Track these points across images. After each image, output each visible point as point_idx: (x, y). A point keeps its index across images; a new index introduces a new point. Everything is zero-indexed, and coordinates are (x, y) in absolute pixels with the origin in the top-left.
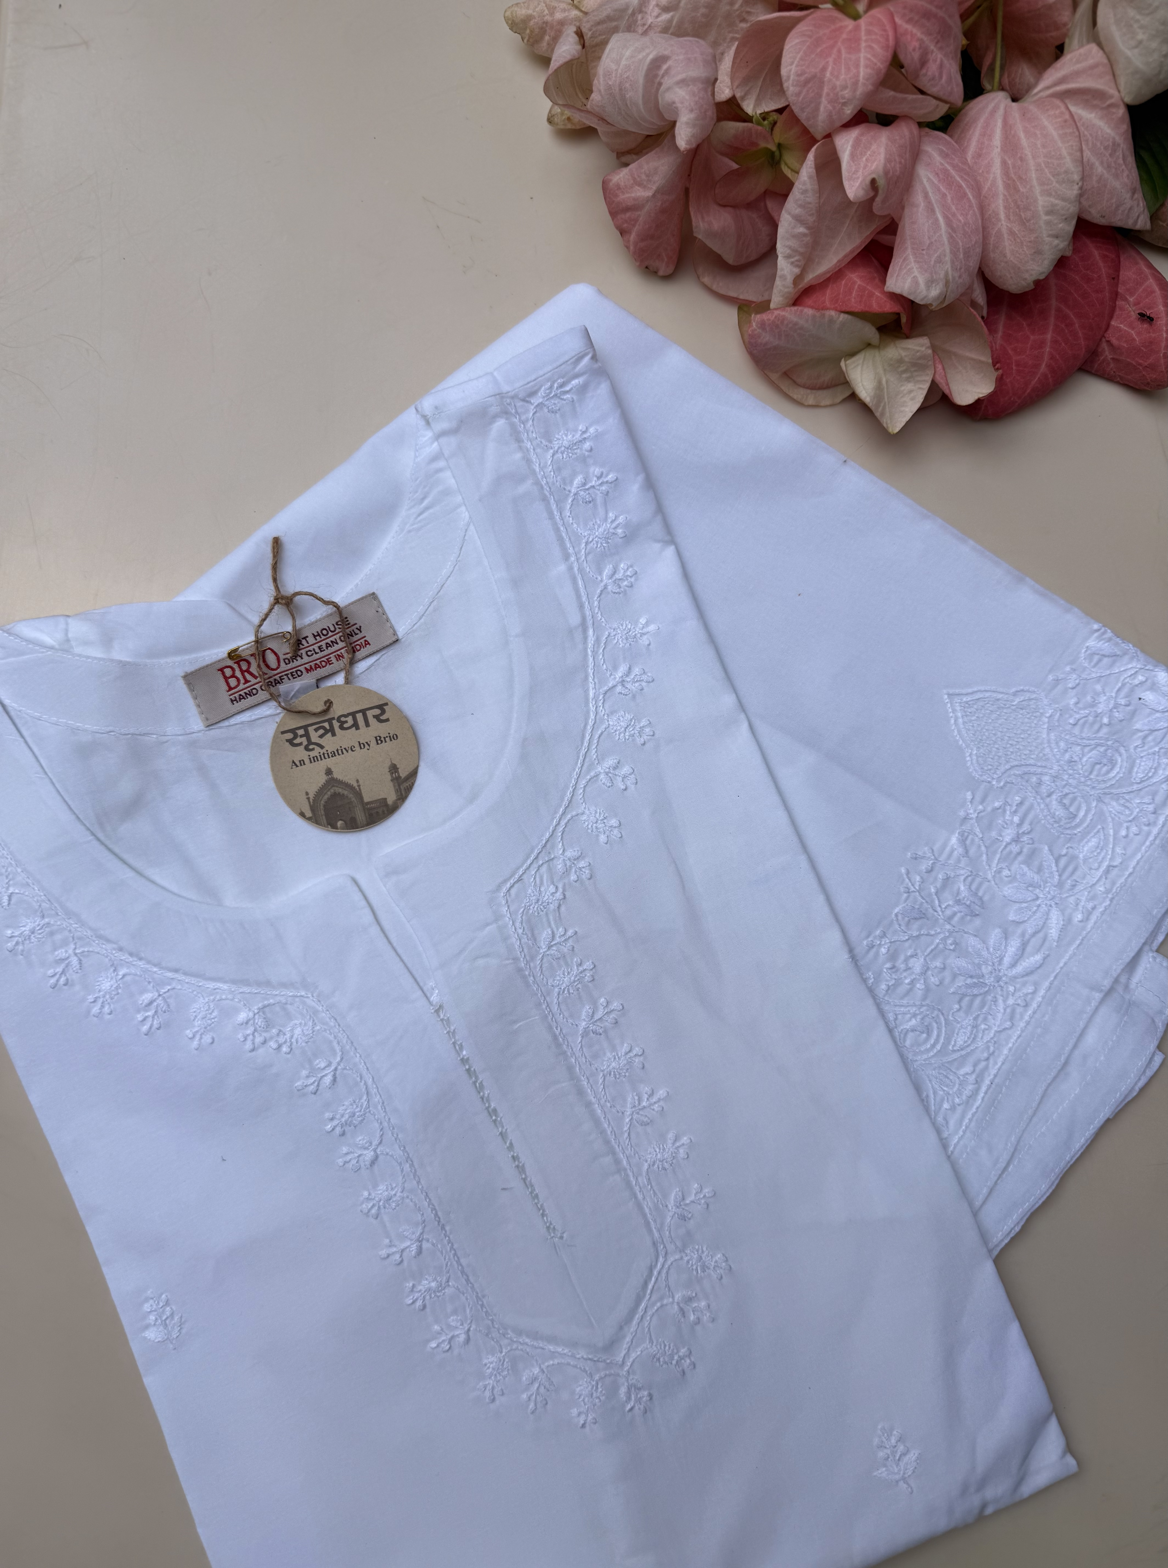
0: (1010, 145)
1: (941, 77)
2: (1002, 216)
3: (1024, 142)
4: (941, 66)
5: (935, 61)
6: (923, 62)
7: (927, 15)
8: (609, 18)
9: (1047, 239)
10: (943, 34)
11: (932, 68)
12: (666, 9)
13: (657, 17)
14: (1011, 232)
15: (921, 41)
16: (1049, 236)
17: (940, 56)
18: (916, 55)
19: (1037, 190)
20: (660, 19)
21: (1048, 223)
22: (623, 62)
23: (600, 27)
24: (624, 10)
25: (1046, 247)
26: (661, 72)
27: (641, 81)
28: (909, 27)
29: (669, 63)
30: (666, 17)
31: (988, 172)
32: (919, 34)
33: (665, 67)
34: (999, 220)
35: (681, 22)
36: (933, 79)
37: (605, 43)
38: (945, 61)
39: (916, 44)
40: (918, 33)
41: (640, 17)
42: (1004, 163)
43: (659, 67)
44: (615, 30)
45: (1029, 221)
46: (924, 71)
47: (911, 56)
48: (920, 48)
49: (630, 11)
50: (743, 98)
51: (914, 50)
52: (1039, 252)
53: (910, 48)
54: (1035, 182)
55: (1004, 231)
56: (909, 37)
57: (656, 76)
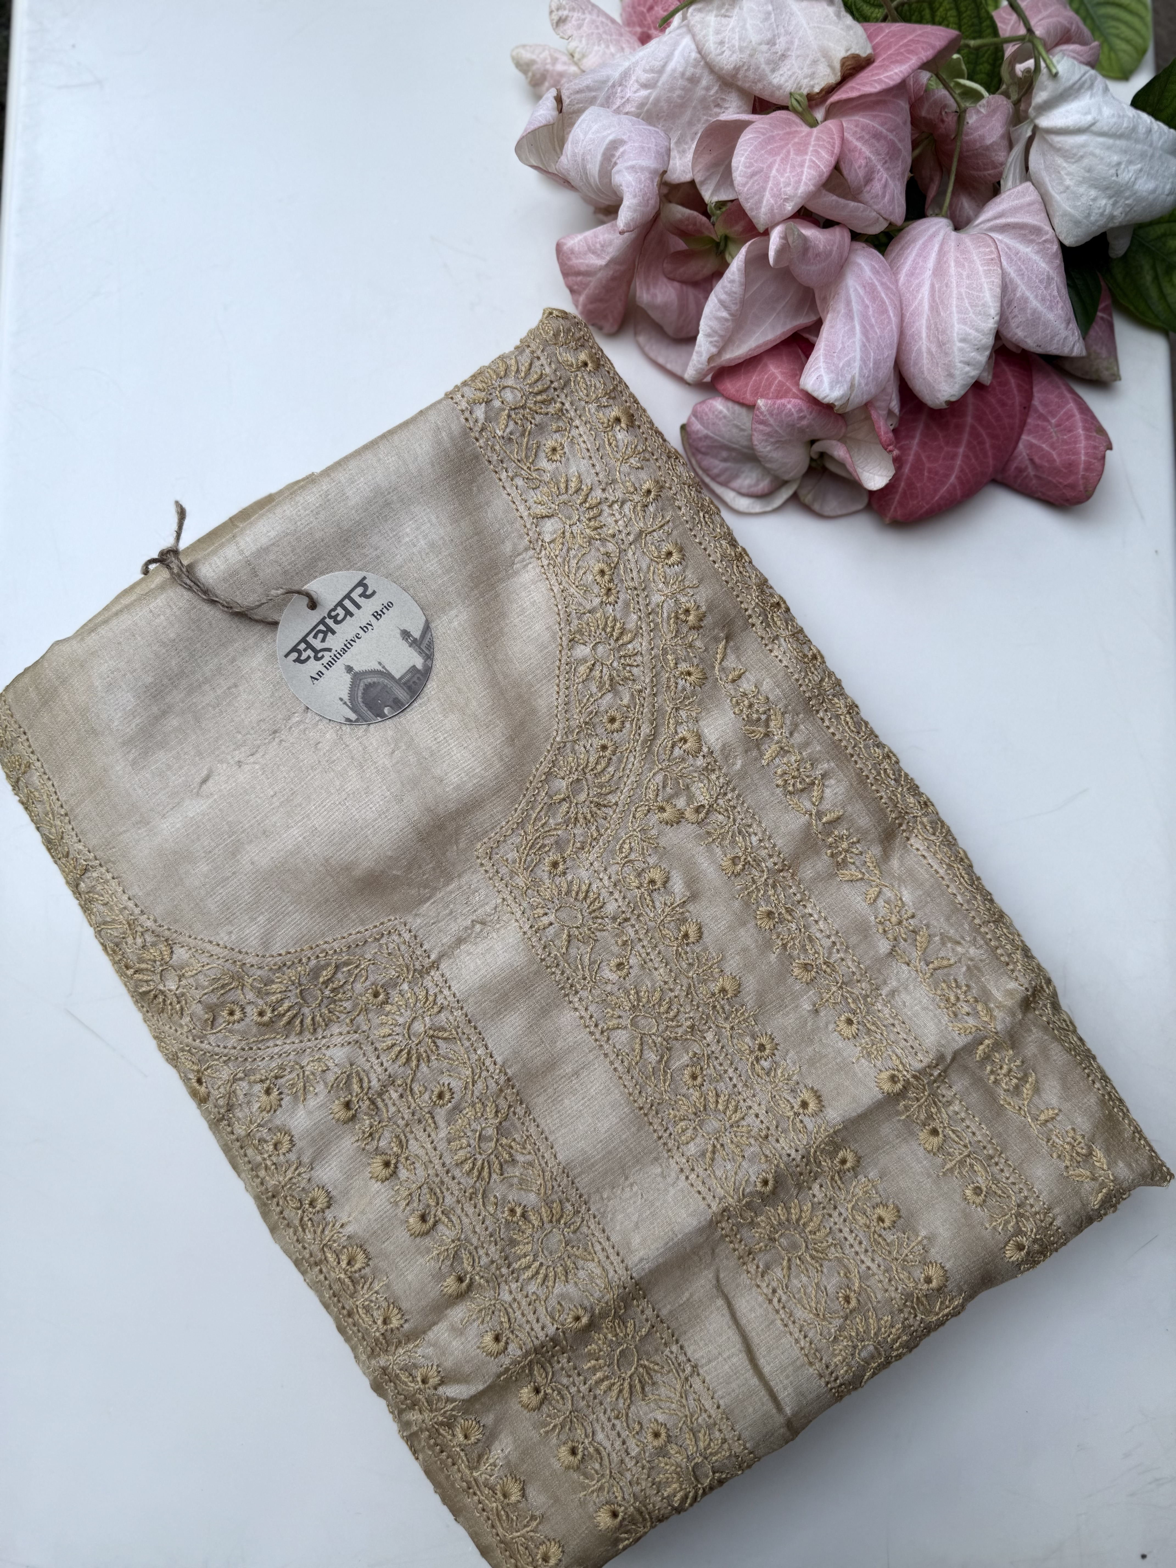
0: (940, 271)
1: (884, 196)
2: (924, 335)
3: (953, 270)
4: (885, 186)
5: (880, 180)
6: (869, 179)
7: (877, 136)
8: (589, 88)
9: (959, 365)
10: (893, 154)
11: (877, 186)
12: (645, 86)
13: (635, 92)
14: (930, 352)
15: (868, 159)
16: (961, 362)
17: (885, 176)
18: (861, 173)
19: (955, 317)
20: (637, 94)
21: (961, 350)
22: (590, 136)
23: (578, 96)
24: (604, 82)
25: (957, 373)
26: (618, 154)
27: (599, 157)
28: (859, 144)
29: (626, 147)
30: (644, 93)
31: (918, 291)
32: (868, 153)
33: (621, 150)
34: (921, 338)
35: (657, 101)
36: (877, 196)
37: (580, 111)
38: (890, 182)
39: (863, 162)
40: (866, 151)
41: (619, 89)
42: (932, 286)
43: (616, 148)
44: (592, 101)
45: (944, 344)
46: (868, 188)
47: (855, 172)
48: (866, 166)
49: (610, 84)
50: (703, 183)
51: (860, 167)
52: (951, 375)
53: (856, 166)
54: (954, 309)
55: (924, 349)
56: (857, 154)
57: (613, 156)
